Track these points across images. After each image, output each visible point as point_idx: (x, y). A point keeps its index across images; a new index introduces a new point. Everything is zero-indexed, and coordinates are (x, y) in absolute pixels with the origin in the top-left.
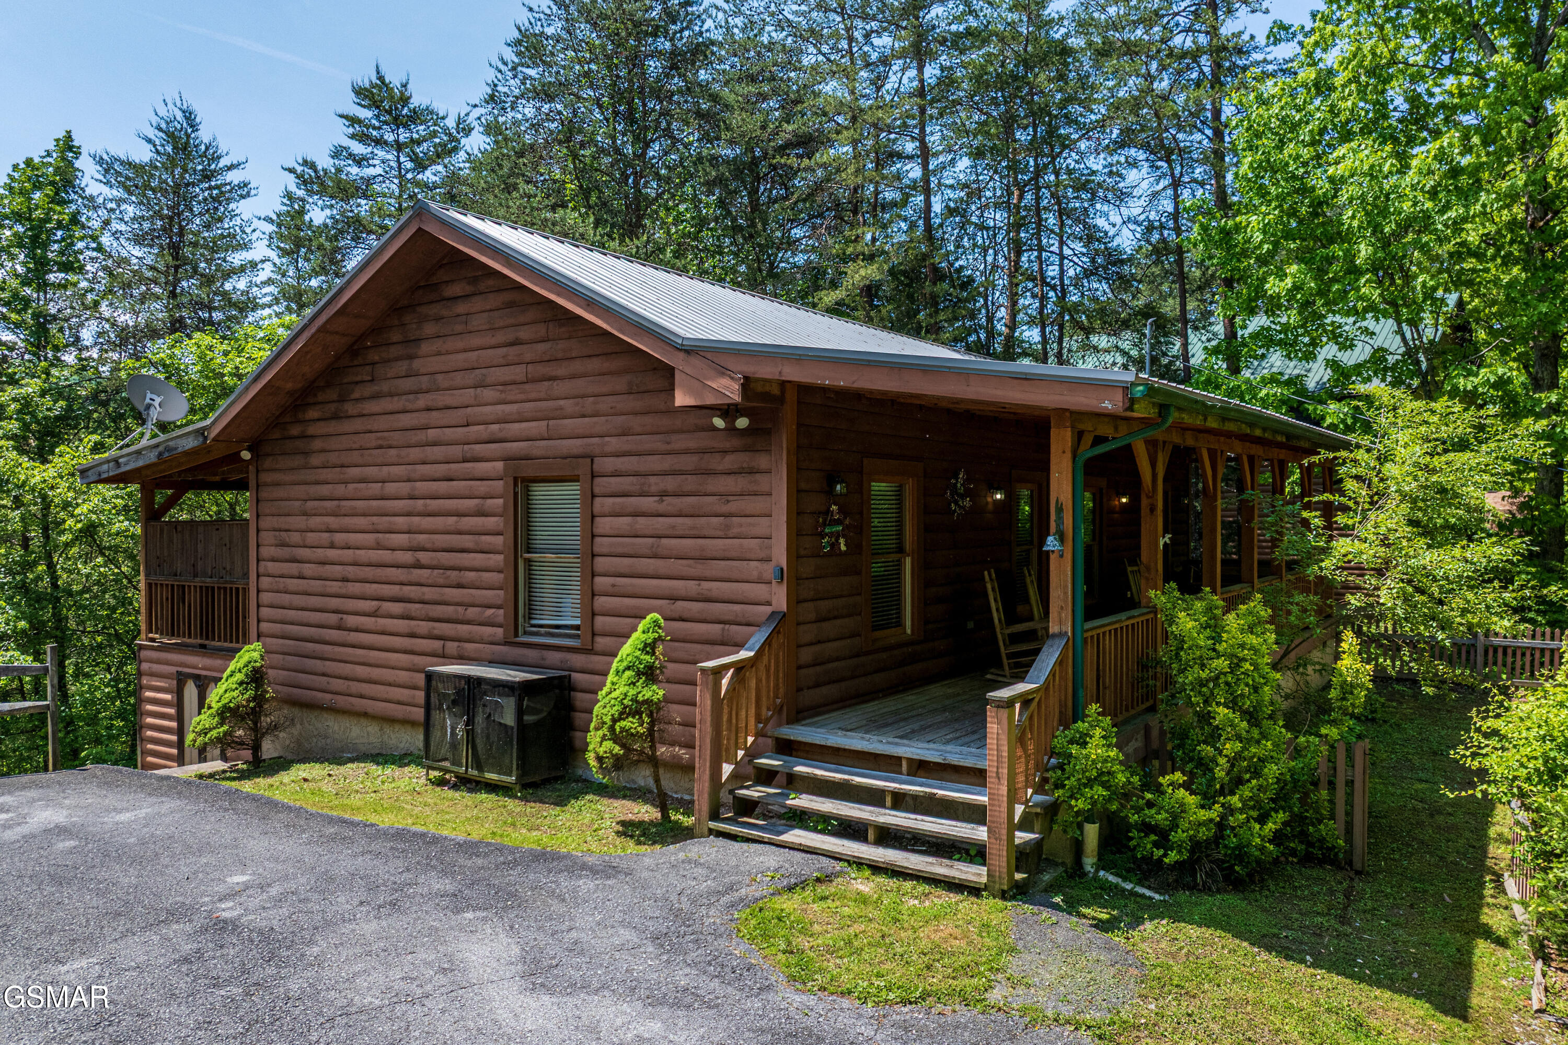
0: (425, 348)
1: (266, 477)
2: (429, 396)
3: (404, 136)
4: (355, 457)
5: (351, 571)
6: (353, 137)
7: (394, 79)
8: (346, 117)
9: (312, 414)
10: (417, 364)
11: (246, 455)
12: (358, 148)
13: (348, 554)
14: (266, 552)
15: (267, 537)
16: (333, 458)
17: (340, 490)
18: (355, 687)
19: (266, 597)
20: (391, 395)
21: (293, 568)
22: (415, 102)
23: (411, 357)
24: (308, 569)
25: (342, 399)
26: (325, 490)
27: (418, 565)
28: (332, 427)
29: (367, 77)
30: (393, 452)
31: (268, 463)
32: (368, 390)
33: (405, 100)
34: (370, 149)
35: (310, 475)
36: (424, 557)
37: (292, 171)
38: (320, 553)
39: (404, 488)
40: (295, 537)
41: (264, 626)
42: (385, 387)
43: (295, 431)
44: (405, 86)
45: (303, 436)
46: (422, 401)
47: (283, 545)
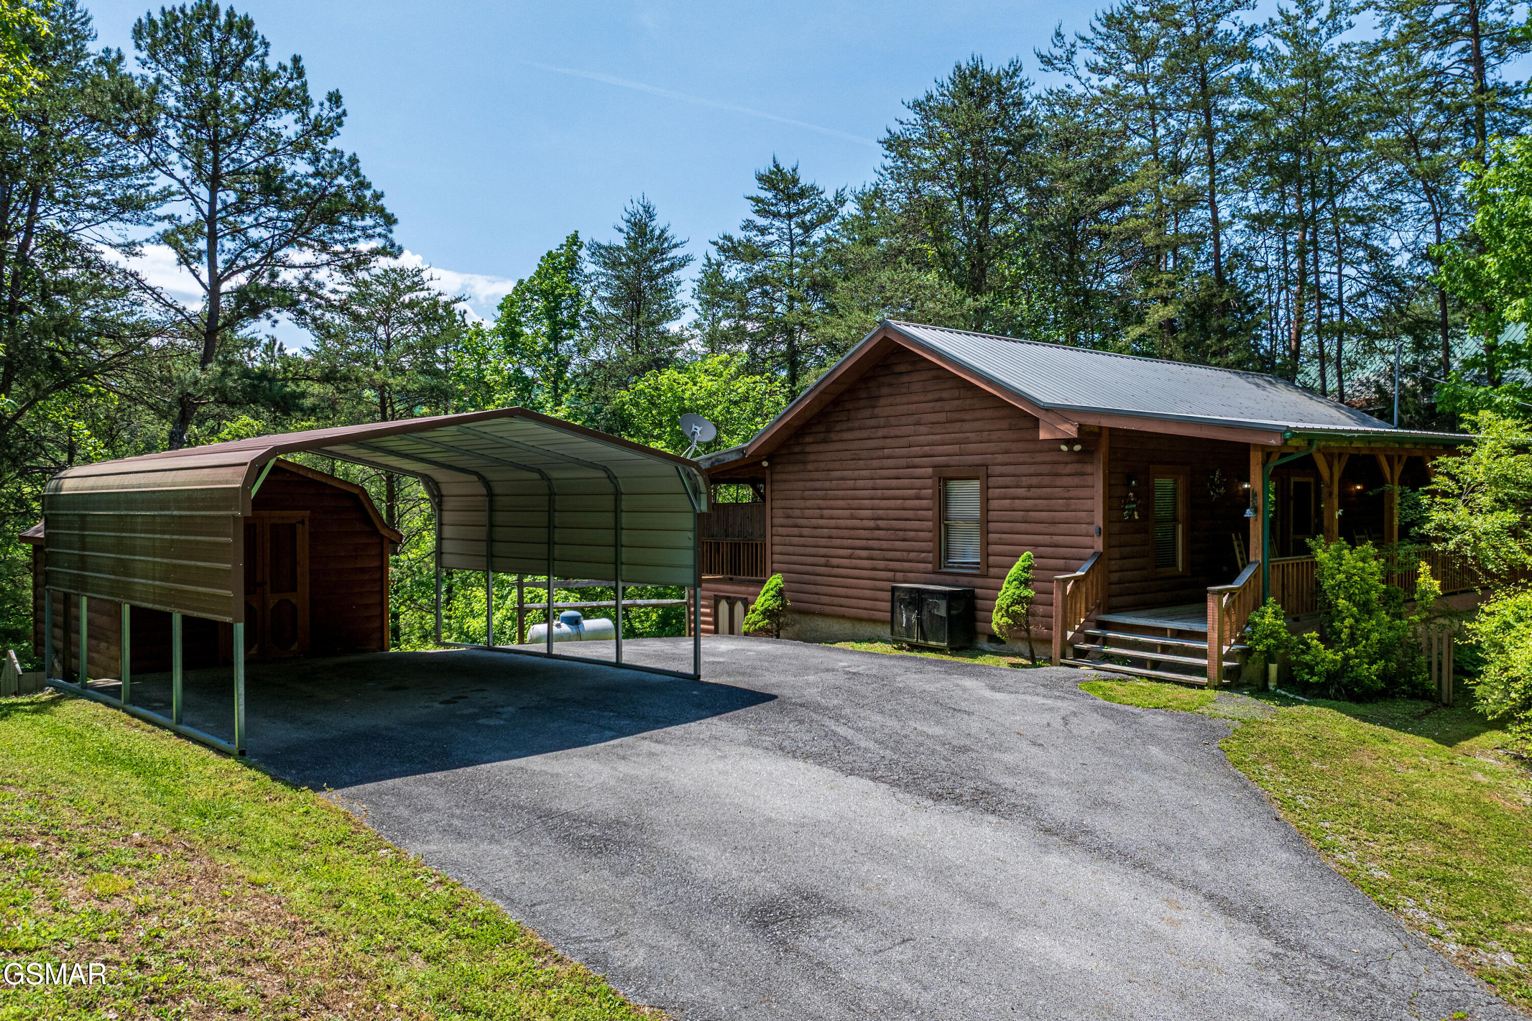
0: (883, 401)
1: (776, 477)
2: (885, 430)
3: (793, 208)
4: (837, 465)
5: (834, 532)
6: (757, 212)
7: (787, 166)
8: (751, 198)
9: (808, 439)
10: (877, 411)
11: (765, 464)
12: (761, 221)
13: (833, 522)
14: (777, 521)
15: (778, 512)
16: (822, 465)
17: (827, 484)
18: (837, 600)
19: (777, 549)
20: (860, 429)
21: (796, 531)
22: (802, 183)
23: (874, 407)
24: (806, 531)
25: (828, 431)
26: (817, 484)
27: (878, 528)
28: (821, 447)
29: (766, 167)
30: (862, 462)
31: (778, 468)
32: (845, 426)
33: (795, 182)
34: (769, 221)
35: (806, 476)
36: (881, 523)
37: (715, 243)
38: (814, 522)
39: (870, 483)
40: (797, 512)
41: (776, 566)
42: (857, 424)
43: (797, 449)
44: (794, 170)
45: (802, 453)
46: (880, 433)
47: (788, 517)
